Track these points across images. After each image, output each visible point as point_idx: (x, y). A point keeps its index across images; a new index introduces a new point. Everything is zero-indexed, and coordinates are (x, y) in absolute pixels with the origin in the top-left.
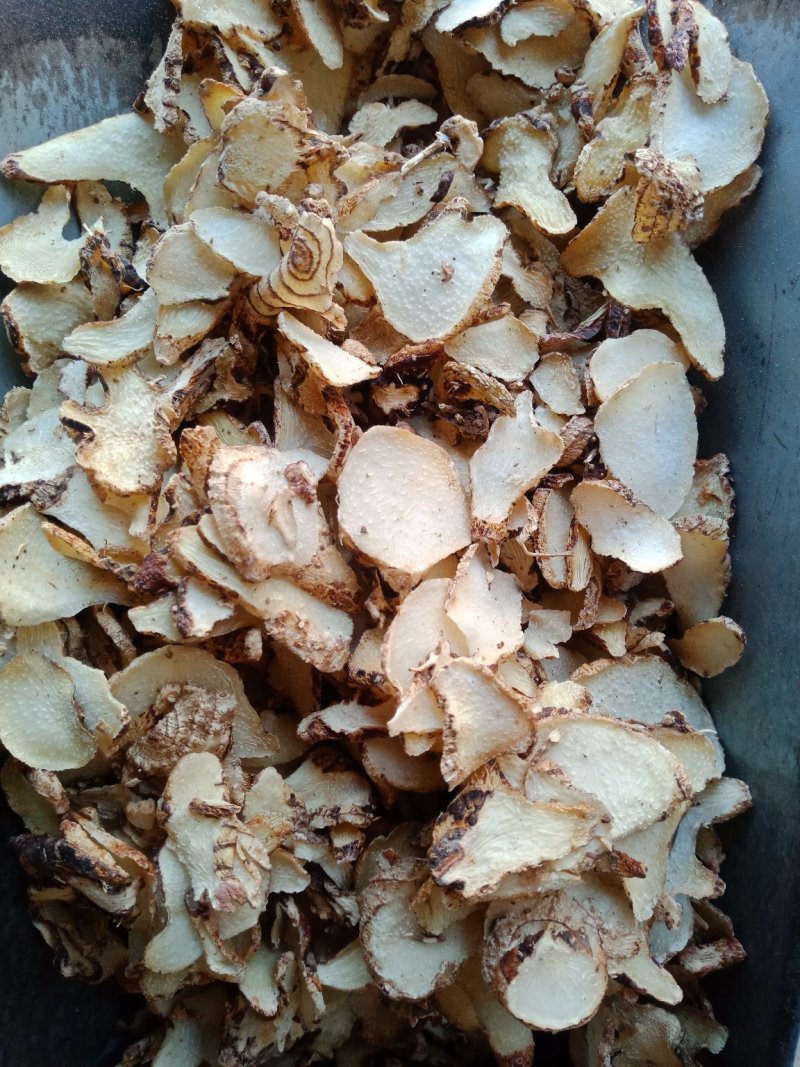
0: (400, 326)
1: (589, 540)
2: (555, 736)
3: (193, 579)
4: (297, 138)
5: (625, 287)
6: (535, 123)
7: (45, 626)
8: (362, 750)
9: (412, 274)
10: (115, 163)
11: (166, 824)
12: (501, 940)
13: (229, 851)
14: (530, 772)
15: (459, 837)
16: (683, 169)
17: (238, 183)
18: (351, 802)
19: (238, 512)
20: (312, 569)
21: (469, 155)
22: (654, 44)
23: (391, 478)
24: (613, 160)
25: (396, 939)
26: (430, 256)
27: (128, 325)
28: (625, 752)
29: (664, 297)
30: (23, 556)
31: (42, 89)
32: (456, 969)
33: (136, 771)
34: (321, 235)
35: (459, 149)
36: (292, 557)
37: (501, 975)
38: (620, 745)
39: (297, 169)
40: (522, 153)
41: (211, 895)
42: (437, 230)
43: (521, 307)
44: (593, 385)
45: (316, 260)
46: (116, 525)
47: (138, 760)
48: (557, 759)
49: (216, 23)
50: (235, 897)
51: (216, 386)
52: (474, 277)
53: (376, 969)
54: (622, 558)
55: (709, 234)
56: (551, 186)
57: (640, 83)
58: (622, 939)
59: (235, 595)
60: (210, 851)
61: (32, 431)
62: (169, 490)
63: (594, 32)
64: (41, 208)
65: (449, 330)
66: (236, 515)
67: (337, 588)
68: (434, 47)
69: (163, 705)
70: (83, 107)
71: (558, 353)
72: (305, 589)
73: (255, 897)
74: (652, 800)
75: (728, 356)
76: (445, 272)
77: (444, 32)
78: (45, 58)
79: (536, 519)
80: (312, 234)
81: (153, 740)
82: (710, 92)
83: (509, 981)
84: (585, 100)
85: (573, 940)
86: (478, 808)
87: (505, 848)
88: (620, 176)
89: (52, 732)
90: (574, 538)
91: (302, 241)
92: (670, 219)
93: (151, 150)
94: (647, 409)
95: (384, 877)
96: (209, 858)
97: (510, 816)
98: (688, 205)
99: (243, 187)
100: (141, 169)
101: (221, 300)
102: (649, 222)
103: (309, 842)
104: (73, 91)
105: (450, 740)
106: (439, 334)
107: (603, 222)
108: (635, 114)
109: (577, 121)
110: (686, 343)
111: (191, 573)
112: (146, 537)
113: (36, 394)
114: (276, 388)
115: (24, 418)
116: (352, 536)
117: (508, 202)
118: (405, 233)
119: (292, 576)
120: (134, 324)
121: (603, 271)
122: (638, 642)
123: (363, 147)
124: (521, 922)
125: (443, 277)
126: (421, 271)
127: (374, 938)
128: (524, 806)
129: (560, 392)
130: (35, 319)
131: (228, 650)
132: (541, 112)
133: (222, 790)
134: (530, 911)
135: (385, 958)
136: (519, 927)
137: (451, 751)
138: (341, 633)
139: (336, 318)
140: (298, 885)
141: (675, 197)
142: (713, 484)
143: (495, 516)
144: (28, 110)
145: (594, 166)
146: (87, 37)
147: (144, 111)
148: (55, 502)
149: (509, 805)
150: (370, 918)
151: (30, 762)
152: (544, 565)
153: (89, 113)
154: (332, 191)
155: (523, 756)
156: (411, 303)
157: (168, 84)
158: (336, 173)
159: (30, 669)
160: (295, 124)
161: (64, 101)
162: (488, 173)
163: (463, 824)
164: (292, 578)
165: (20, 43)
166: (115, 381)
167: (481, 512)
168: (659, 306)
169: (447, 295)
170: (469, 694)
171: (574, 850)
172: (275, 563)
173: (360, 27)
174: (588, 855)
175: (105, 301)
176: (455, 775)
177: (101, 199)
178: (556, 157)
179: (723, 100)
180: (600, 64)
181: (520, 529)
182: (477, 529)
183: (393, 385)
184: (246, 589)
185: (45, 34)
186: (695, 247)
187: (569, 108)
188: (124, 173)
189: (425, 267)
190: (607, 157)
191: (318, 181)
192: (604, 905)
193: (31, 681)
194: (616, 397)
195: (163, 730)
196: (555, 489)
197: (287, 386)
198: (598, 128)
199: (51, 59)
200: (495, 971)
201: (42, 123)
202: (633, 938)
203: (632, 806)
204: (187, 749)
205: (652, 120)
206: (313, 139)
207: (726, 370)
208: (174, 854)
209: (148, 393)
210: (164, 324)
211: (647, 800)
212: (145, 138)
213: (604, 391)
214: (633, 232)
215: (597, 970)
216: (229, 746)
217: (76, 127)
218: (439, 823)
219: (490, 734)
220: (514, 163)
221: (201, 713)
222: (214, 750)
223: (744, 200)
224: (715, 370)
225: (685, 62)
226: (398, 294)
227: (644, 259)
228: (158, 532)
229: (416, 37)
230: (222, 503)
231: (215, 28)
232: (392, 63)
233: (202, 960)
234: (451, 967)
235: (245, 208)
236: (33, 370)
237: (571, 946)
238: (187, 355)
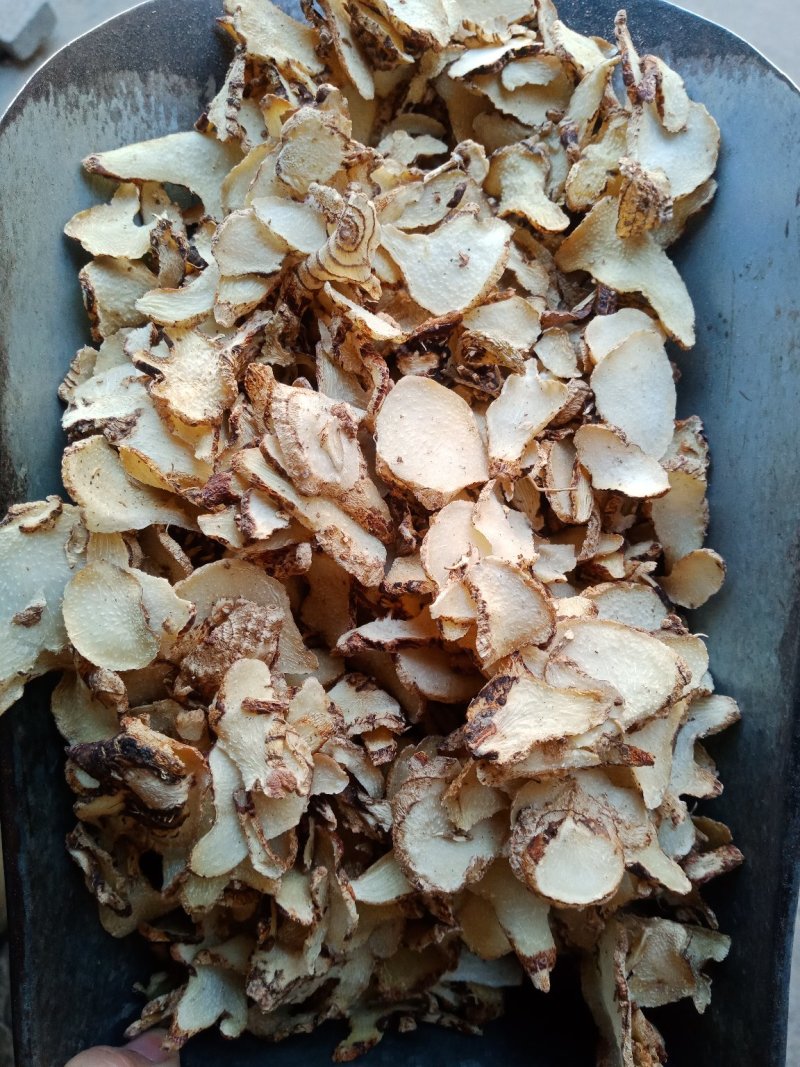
0: (424, 303)
1: (589, 479)
2: (569, 635)
3: (255, 491)
4: (343, 143)
5: (611, 274)
6: (531, 149)
7: (112, 536)
8: (394, 659)
9: (434, 260)
10: (178, 169)
11: (220, 723)
12: (527, 828)
13: (279, 743)
14: (550, 663)
15: (492, 715)
16: (656, 178)
17: (292, 176)
18: (384, 710)
19: (298, 432)
20: (354, 493)
21: (478, 173)
22: (629, 85)
23: (421, 419)
24: (597, 176)
25: (428, 837)
26: (449, 247)
27: (191, 293)
28: (631, 648)
29: (644, 283)
30: (97, 478)
31: (118, 108)
32: (485, 864)
33: (191, 678)
34: (367, 213)
35: (469, 167)
36: (339, 480)
37: (528, 858)
38: (626, 643)
39: (342, 169)
40: (521, 173)
41: (263, 783)
42: (454, 227)
43: (524, 293)
44: (588, 349)
45: (361, 235)
47: (193, 667)
48: (572, 654)
49: (274, 56)
50: (286, 783)
51: (263, 351)
52: (485, 263)
53: (411, 865)
54: (620, 489)
55: (677, 236)
56: (546, 199)
57: (617, 116)
58: (635, 829)
59: (291, 506)
60: (262, 744)
61: (100, 383)
62: (234, 417)
63: (576, 78)
64: (113, 201)
65: (467, 304)
66: (295, 433)
67: (375, 514)
68: (445, 91)
69: (218, 616)
70: (149, 127)
71: (557, 329)
72: (347, 513)
73: (303, 784)
74: (657, 687)
75: (697, 331)
76: (462, 259)
77: (456, 78)
78: (123, 84)
79: (545, 456)
80: (359, 211)
81: (209, 645)
82: (673, 123)
83: (536, 862)
84: (572, 131)
85: (592, 825)
86: (506, 691)
87: (532, 725)
88: (603, 187)
89: (119, 633)
90: (577, 478)
91: (351, 217)
92: (647, 216)
93: (208, 162)
94: (635, 369)
95: (417, 776)
96: (261, 749)
97: (534, 699)
98: (660, 206)
99: (297, 181)
100: (198, 177)
101: (274, 273)
102: (630, 218)
103: (347, 749)
104: (142, 112)
105: (483, 622)
106: (459, 309)
107: (590, 224)
108: (614, 139)
109: (565, 148)
110: (663, 318)
111: (255, 485)
112: (211, 461)
113: (101, 356)
114: (318, 350)
115: (90, 375)
116: (389, 464)
117: (511, 209)
118: (426, 230)
119: (335, 496)
120: (195, 293)
121: (591, 264)
122: (634, 571)
123: (390, 163)
124: (543, 813)
125: (460, 263)
126: (442, 258)
127: (408, 836)
128: (547, 690)
129: (560, 360)
130: (108, 289)
131: (278, 567)
132: (536, 142)
133: (271, 691)
134: (551, 803)
135: (419, 854)
136: (542, 816)
137: (485, 632)
138: (377, 554)
139: (374, 288)
140: (336, 787)
141: (650, 197)
142: (690, 440)
143: (509, 455)
144: (106, 123)
145: (585, 180)
146: (157, 72)
147: (204, 127)
148: (126, 435)
149: (533, 689)
150: (404, 818)
151: (96, 661)
152: (552, 499)
153: (154, 131)
154: (369, 191)
155: (543, 647)
156: (433, 284)
157: (230, 103)
158: (372, 175)
159: (100, 577)
160: (342, 131)
161: (136, 119)
162: (492, 193)
163: (494, 704)
164: (336, 501)
165: (105, 70)
166: (179, 340)
167: (497, 452)
168: (639, 290)
169: (464, 278)
170: (498, 586)
171: (592, 729)
172: (326, 481)
173: (388, 68)
174: (604, 735)
175: (170, 275)
176: (488, 652)
177: (162, 201)
178: (548, 178)
179: (683, 130)
180: (583, 104)
181: (532, 467)
182: (494, 466)
183: (417, 353)
184: (300, 502)
185: (124, 66)
186: (666, 247)
187: (558, 139)
188: (184, 179)
189: (445, 255)
190: (592, 174)
191: (358, 180)
192: (618, 799)
193: (99, 588)
194: (609, 357)
195: (220, 636)
196: (557, 441)
197: (328, 348)
198: (583, 152)
199: (127, 86)
200: (523, 856)
201: (117, 135)
202: (644, 830)
203: (640, 693)
204: (239, 655)
205: (628, 141)
206: (356, 148)
207: (697, 339)
208: (224, 753)
209: (208, 349)
210: (224, 293)
211: (653, 687)
212: (204, 151)
213: (599, 352)
214: (617, 227)
215: (615, 852)
216: (276, 656)
217: (143, 139)
218: (472, 706)
219: (515, 623)
220: (514, 181)
221: (253, 621)
222: (263, 658)
223: (704, 207)
224: (688, 340)
225: (652, 97)
226: (422, 276)
227: (625, 253)
228: (221, 456)
229: (431, 84)
230: (283, 423)
231: (273, 60)
232: (410, 105)
234: (480, 861)
235: (297, 198)
236: (102, 334)
237: (592, 830)
238: (241, 321)
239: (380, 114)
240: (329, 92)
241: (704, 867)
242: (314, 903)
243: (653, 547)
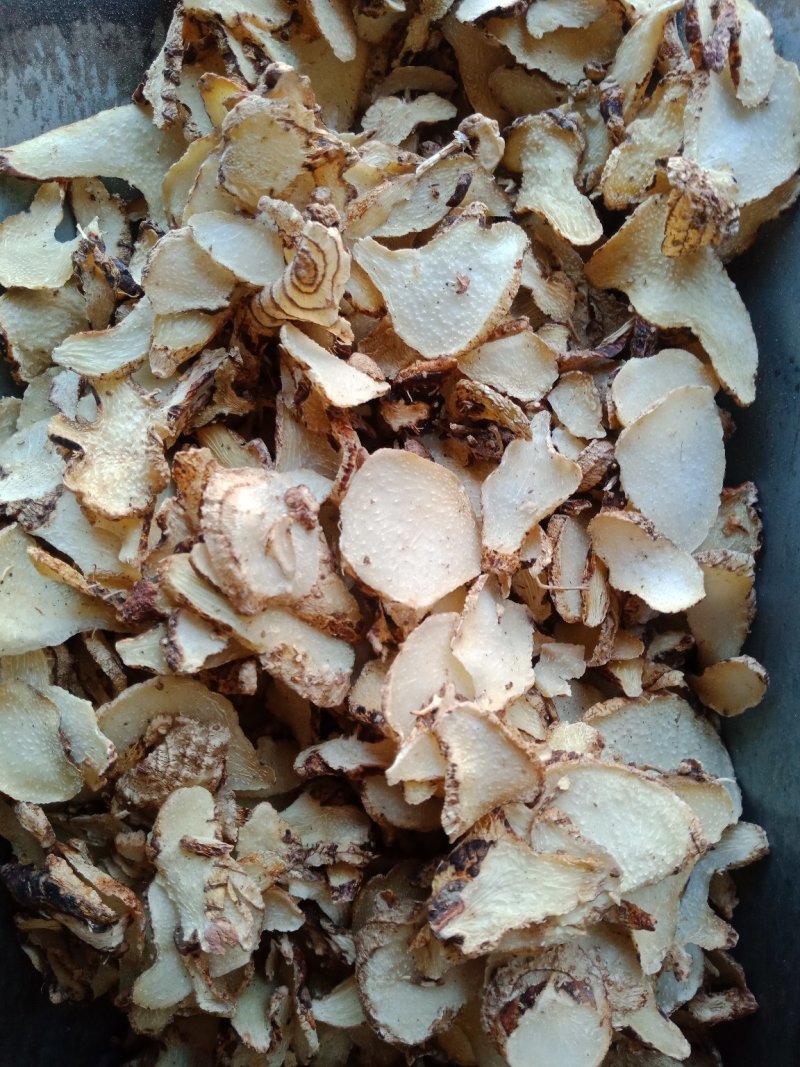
0: (411, 340)
1: (606, 573)
2: (564, 784)
3: (185, 611)
4: (304, 139)
5: (652, 303)
6: (560, 122)
7: (31, 654)
8: (361, 787)
9: (425, 285)
10: (112, 159)
11: (156, 861)
12: (502, 989)
13: (220, 892)
14: (537, 821)
15: (460, 889)
16: (718, 179)
17: (240, 186)
18: (349, 840)
19: (233, 543)
20: (312, 599)
21: (489, 156)
22: (692, 41)
23: (396, 504)
24: (643, 166)
25: (393, 982)
26: (444, 266)
27: (121, 334)
28: (638, 802)
29: (694, 316)
30: (9, 579)
31: (35, 79)
32: (454, 1015)
33: (125, 803)
34: (326, 246)
35: (479, 150)
36: (289, 588)
37: (500, 1026)
38: (632, 794)
39: (304, 171)
40: (546, 154)
41: (200, 936)
42: (452, 238)
43: (540, 321)
44: (615, 408)
45: (320, 273)
46: (107, 548)
47: (128, 792)
48: (565, 807)
49: (220, 11)
50: (225, 940)
51: (215, 399)
52: (490, 289)
53: (371, 1012)
54: (642, 595)
55: (745, 248)
56: (576, 192)
57: (675, 83)
58: (628, 991)
59: (228, 629)
60: (201, 891)
61: (21, 444)
62: (161, 516)
63: (627, 25)
64: (33, 207)
65: (463, 346)
66: (230, 545)
67: (338, 618)
68: (454, 37)
69: (153, 736)
70: (79, 98)
71: (579, 372)
72: (303, 619)
73: (246, 939)
74: (664, 854)
75: (761, 380)
76: (460, 284)
77: (465, 22)
78: (38, 45)
79: (550, 551)
80: (317, 245)
81: (142, 773)
82: (749, 95)
83: (508, 1033)
84: (615, 99)
85: (577, 992)
86: (480, 859)
87: (507, 901)
88: (650, 183)
89: (38, 764)
90: (590, 570)
91: (307, 252)
92: (702, 233)
93: (151, 145)
94: (672, 436)
95: (382, 919)
96: (199, 898)
97: (514, 868)
98: (722, 218)
99: (245, 190)
100: (140, 165)
101: (221, 309)
102: (680, 236)
103: (305, 880)
104: (69, 80)
105: (451, 791)
106: (452, 350)
107: (630, 232)
108: (669, 116)
109: (606, 122)
110: (715, 365)
111: (182, 605)
112: (136, 564)
113: (26, 404)
114: (278, 404)
115: (14, 429)
116: (354, 566)
117: (530, 207)
118: (418, 240)
119: (291, 607)
120: (128, 333)
121: (630, 284)
122: (655, 681)
123: (376, 146)
124: (523, 971)
125: (458, 288)
126: (435, 282)
127: (369, 981)
128: (530, 857)
129: (580, 412)
130: (26, 325)
131: (222, 681)
132: (567, 112)
133: (214, 827)
134: (533, 959)
135: (381, 1001)
136: (521, 976)
137: (453, 803)
138: (341, 665)
139: (342, 333)
140: (292, 924)
141: (709, 210)
142: (740, 514)
143: (507, 546)
144: (20, 102)
145: (621, 171)
146: (84, 22)
147: (144, 104)
148: (42, 523)
149: (513, 855)
150: (366, 960)
151: (14, 794)
152: (558, 599)
153: (86, 104)
154: (341, 195)
155: (530, 806)
156: (423, 315)
157: (167, 75)
158: (345, 176)
159: (15, 698)
160: (301, 123)
161: (59, 90)
162: (509, 174)
163: (464, 876)
164: (289, 609)
165: (11, 29)
166: (108, 394)
167: (491, 541)
168: (689, 325)
169: (463, 308)
170: (474, 741)
171: (580, 905)
172: (271, 595)
173: (375, 16)
174: (595, 909)
175: (100, 308)
176: (456, 827)
177: (98, 196)
178: (582, 159)
179: (765, 104)
180: (632, 60)
181: (533, 561)
182: (488, 559)
183: (402, 402)
184: (239, 622)
185: (38, 19)
186: (728, 261)
187: (598, 106)
188: (121, 170)
189: (439, 277)
190: (637, 162)
191: (326, 185)
192: (610, 955)
193: (16, 710)
194: (640, 423)
195: (153, 764)
196: (571, 516)
197: (290, 403)
198: (628, 130)
199: (45, 48)
200: (495, 1021)
201: (35, 115)
202: (640, 990)
203: (643, 859)
204: (178, 783)
205: (686, 124)
206: (321, 139)
207: (758, 394)
208: (164, 890)
209: (142, 408)
210: (161, 334)
211: (659, 853)
212: (144, 131)
213: (628, 412)
214: (663, 246)
215: (601, 1024)
216: (222, 780)
217: (73, 119)
218: (439, 873)
219: (494, 784)
220: (537, 165)
221: (193, 747)
222: (206, 784)
223: (782, 213)
224: (746, 395)
225: (725, 63)
226: (410, 306)
227: (673, 273)
228: (149, 559)
229: (435, 27)
230: (215, 532)
231: (218, 16)
232: (409, 53)
233: (192, 996)
234: (449, 1012)
235: (248, 212)
236: (24, 378)
237: (575, 998)
238: (184, 368)
239: (373, 64)
240: (279, 74)
241: (711, 1009)
242: (273, 1023)
243: (685, 641)
